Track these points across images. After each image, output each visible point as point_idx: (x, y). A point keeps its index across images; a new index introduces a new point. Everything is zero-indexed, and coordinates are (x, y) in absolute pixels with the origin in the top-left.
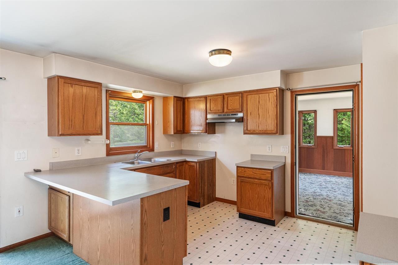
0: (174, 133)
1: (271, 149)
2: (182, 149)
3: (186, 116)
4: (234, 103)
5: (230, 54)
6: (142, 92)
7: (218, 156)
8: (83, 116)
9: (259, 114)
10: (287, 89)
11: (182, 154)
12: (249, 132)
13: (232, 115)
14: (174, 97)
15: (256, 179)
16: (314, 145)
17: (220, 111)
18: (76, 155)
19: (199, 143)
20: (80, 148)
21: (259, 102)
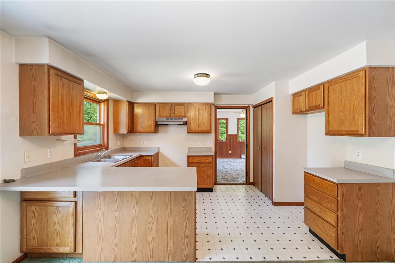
0: (127, 133)
1: (202, 142)
2: (125, 146)
3: (135, 119)
4: (180, 111)
5: (209, 77)
6: (106, 93)
7: (161, 151)
8: (70, 114)
9: (198, 119)
10: (213, 105)
11: (125, 151)
12: (191, 132)
13: (178, 119)
14: (127, 101)
15: (202, 163)
16: (227, 140)
17: (168, 116)
18: (49, 158)
19: (143, 141)
20: (52, 149)
21: (199, 111)
